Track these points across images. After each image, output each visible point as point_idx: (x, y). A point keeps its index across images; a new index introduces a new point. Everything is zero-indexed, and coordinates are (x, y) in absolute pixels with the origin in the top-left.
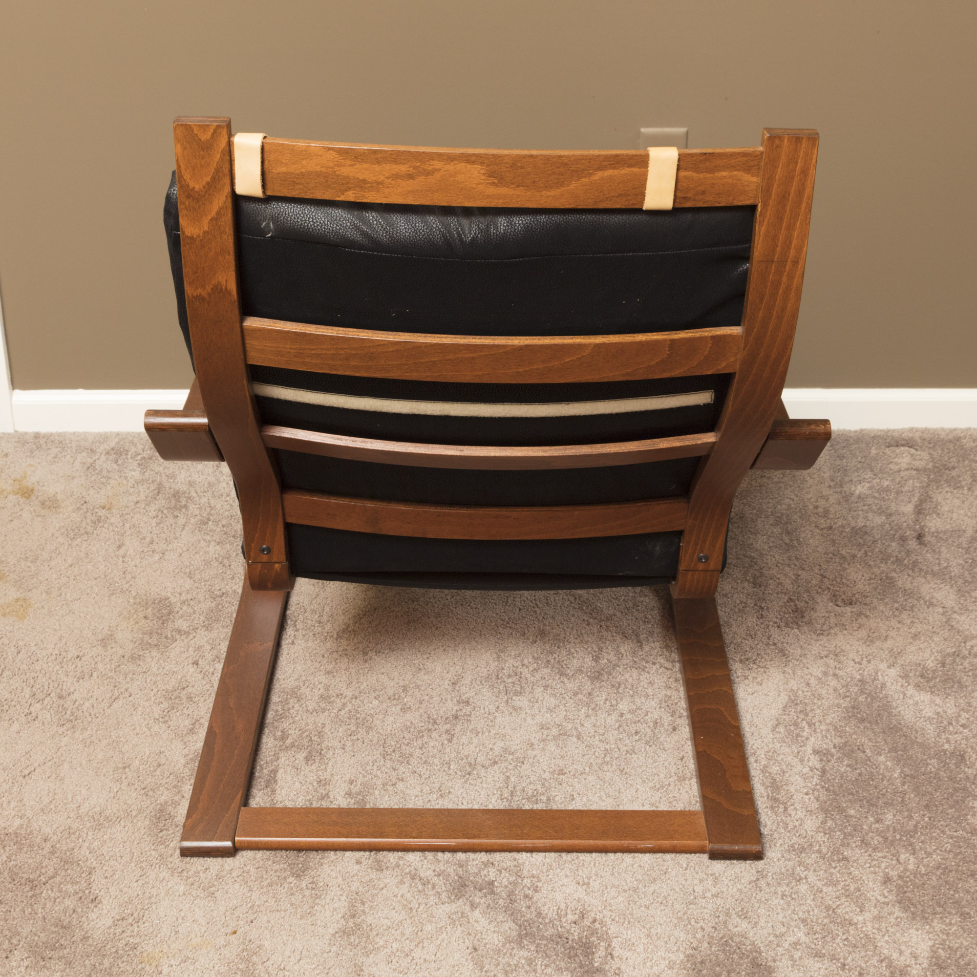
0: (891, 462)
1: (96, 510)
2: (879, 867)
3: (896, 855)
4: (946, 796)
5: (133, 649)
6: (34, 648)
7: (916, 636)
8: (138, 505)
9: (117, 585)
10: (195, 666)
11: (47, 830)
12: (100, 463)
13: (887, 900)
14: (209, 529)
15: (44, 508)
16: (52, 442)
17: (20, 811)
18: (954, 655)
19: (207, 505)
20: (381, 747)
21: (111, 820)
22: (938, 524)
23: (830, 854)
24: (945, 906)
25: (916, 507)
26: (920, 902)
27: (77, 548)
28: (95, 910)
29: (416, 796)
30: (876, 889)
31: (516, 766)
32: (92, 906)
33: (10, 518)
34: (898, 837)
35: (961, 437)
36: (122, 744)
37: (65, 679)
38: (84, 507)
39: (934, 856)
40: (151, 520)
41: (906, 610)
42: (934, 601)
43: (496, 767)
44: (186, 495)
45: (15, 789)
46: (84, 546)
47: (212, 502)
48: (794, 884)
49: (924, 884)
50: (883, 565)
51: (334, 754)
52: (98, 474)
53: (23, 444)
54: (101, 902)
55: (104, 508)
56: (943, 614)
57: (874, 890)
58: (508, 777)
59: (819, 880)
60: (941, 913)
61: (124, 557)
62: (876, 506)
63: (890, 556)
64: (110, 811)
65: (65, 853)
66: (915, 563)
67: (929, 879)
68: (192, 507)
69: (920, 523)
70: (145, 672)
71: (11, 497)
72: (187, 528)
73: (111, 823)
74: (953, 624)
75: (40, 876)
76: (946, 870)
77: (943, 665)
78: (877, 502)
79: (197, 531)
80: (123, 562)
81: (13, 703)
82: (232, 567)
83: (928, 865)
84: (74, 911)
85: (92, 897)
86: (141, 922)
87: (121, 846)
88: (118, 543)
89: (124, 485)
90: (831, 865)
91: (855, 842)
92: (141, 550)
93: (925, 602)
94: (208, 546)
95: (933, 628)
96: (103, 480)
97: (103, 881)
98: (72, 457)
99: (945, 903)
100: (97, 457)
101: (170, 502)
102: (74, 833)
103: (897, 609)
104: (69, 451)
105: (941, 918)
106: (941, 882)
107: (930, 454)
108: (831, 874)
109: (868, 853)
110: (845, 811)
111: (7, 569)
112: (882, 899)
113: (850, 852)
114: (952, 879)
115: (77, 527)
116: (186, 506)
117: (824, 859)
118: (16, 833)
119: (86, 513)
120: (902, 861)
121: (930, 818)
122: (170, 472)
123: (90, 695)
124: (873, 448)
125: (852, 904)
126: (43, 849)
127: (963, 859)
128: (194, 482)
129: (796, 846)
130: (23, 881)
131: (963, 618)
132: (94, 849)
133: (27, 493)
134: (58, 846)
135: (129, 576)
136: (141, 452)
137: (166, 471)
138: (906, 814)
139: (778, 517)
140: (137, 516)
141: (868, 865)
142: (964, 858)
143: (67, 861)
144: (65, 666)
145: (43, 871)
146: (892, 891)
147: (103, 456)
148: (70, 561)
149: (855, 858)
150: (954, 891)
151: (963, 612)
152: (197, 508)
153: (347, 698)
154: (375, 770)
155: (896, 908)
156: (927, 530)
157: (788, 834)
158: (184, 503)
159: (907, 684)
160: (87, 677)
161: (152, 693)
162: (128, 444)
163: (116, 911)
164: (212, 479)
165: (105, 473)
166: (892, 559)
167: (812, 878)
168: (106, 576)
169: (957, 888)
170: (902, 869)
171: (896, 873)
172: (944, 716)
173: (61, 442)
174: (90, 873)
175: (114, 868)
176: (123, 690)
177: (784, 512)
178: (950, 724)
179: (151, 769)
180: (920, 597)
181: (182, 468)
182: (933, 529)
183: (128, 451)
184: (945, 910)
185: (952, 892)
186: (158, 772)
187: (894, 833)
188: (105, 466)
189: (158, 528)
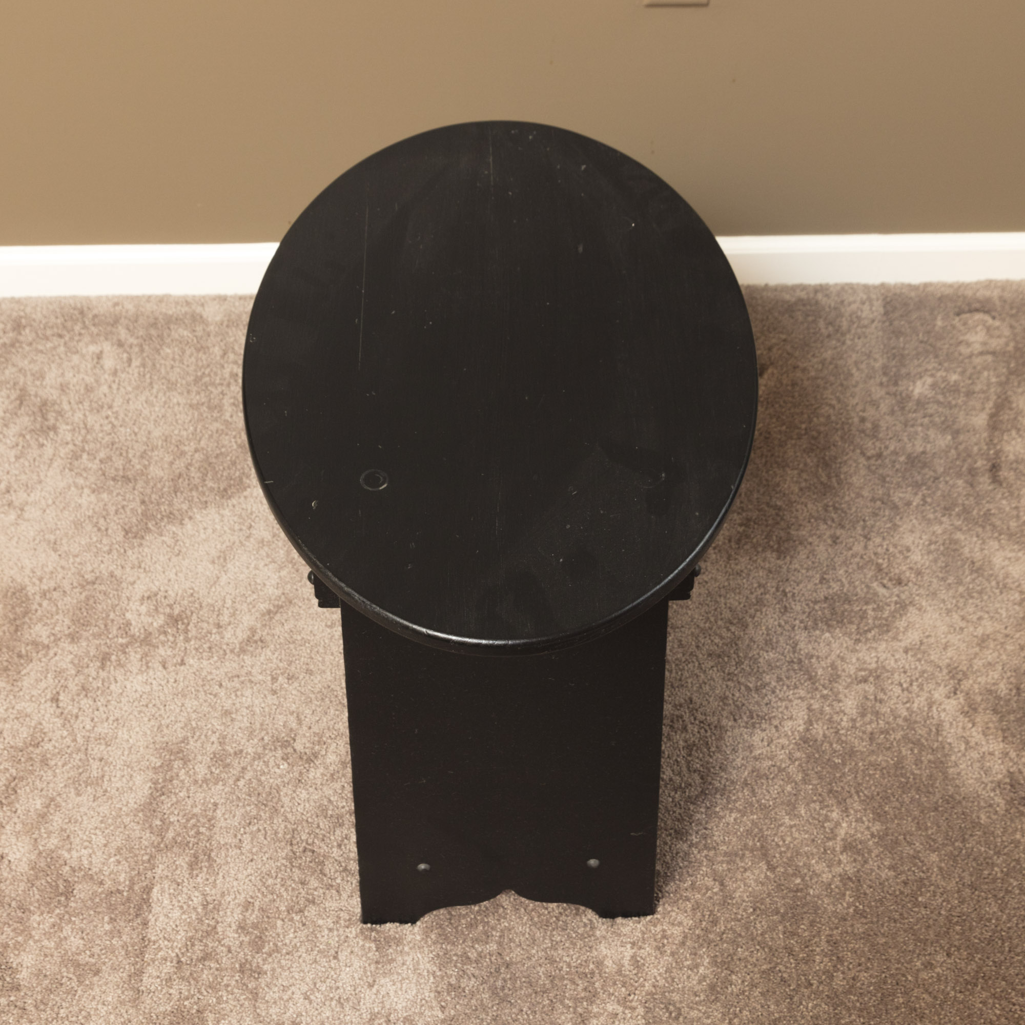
14: (82, 467)
47: (91, 419)
68: (63, 428)
72: (55, 464)
79: (67, 470)
82: (110, 531)
101: (35, 420)
116: (54, 428)
164: (90, 380)
189: (17, 465)
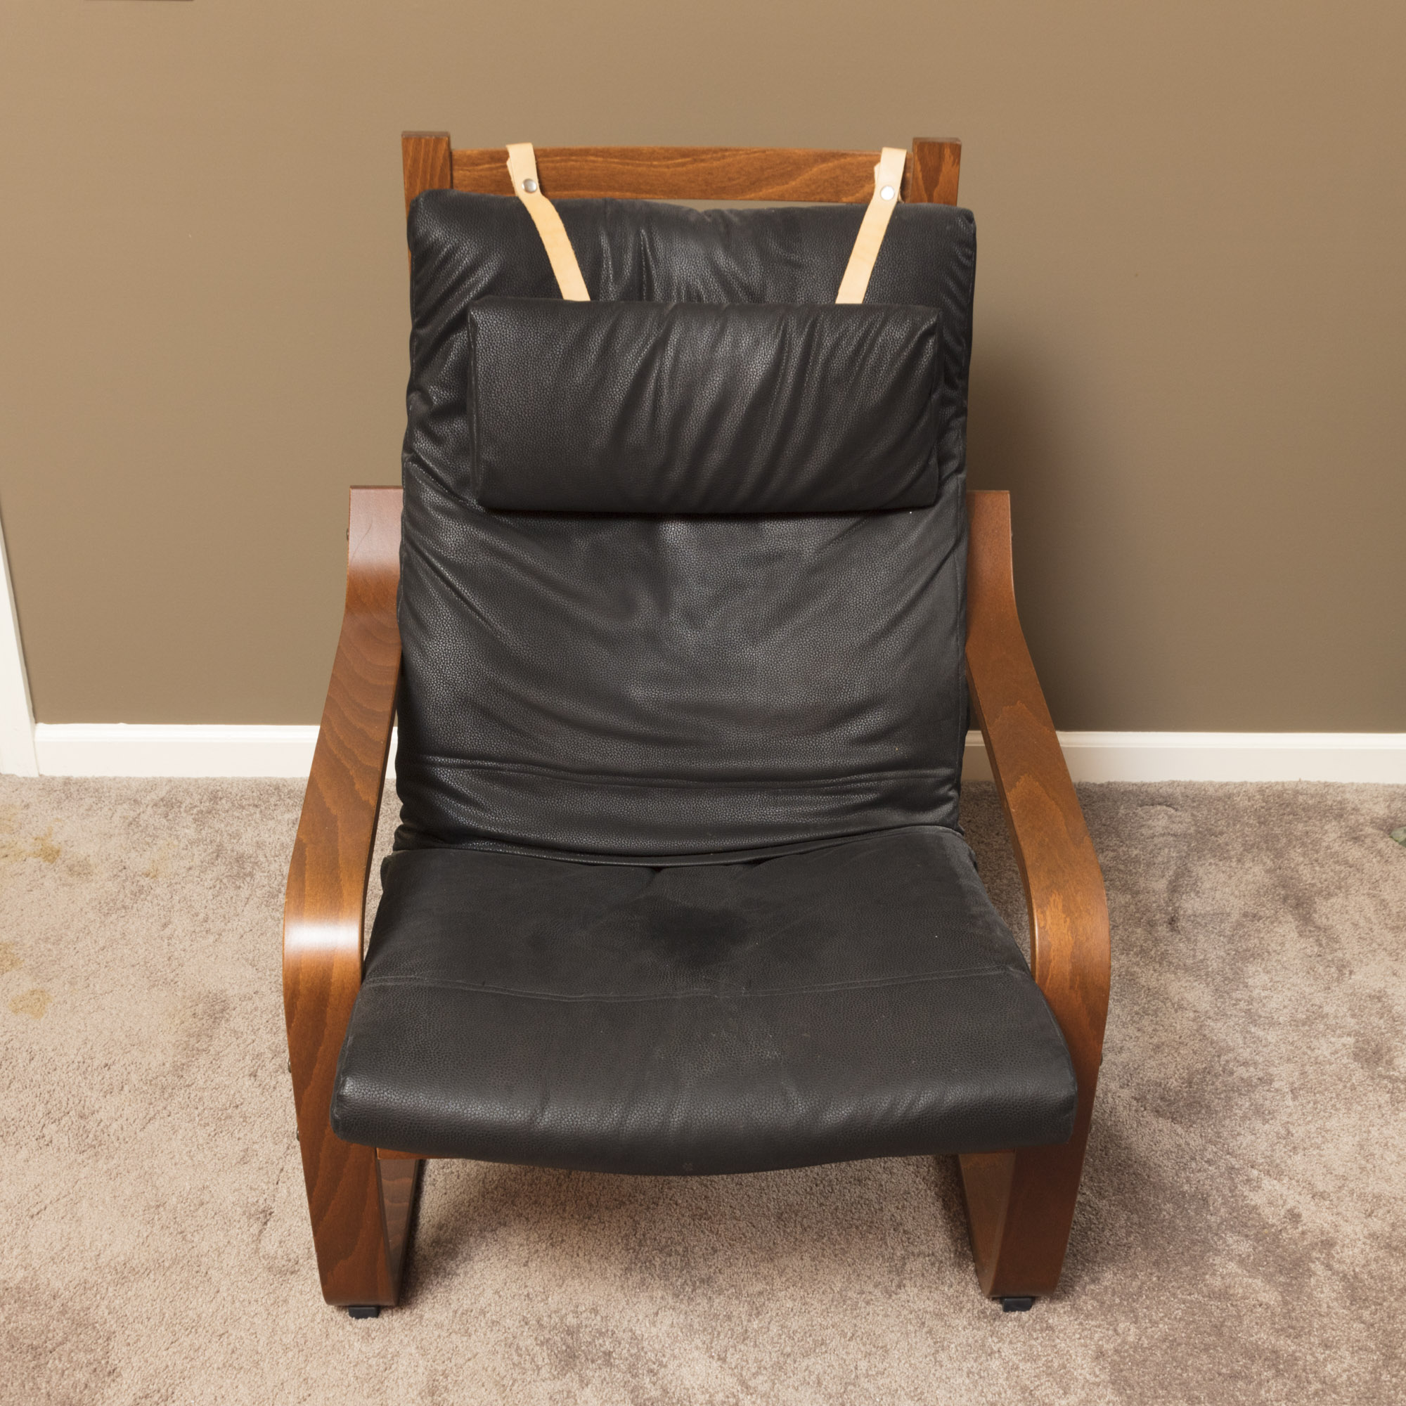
0: (1143, 826)
1: (138, 878)
2: (1091, 1339)
3: (1114, 1325)
4: (1180, 1250)
5: (174, 1056)
6: (52, 1054)
7: (1158, 1047)
8: (191, 872)
9: (159, 974)
10: (252, 1078)
11: (57, 1284)
12: (146, 818)
13: (1097, 1380)
15: (72, 875)
16: (86, 789)
17: (25, 1259)
19: (278, 873)
21: (137, 1273)
22: (1196, 906)
23: (1031, 1321)
24: (1169, 1388)
25: (1170, 882)
26: (1138, 1383)
27: (112, 926)
28: (112, 1385)
30: (1085, 1366)
32: (108, 1380)
33: (29, 887)
34: (1117, 1301)
35: (1234, 794)
36: (156, 1177)
37: (89, 1093)
38: (123, 874)
39: (1161, 1326)
40: (206, 891)
41: (1148, 1015)
42: (1186, 1003)
44: (253, 860)
45: (19, 1232)
46: (120, 924)
48: (983, 1358)
49: (1145, 1361)
50: (1123, 957)
52: (142, 831)
53: (49, 793)
54: (120, 1375)
55: (147, 875)
56: (1194, 1020)
57: (1083, 1367)
59: (1015, 1354)
60: (1163, 1397)
61: (169, 938)
62: (1120, 881)
63: (1133, 945)
64: (137, 1261)
65: (78, 1314)
66: (1164, 955)
67: (1152, 1354)
69: (1174, 904)
70: (188, 1086)
71: (31, 860)
73: (137, 1276)
74: (1206, 1032)
75: (46, 1342)
76: (1174, 1344)
77: (1190, 1083)
78: (1121, 876)
80: (169, 944)
81: (22, 1124)
83: (1152, 1337)
84: (86, 1386)
85: (109, 1368)
86: (170, 1400)
87: (149, 1305)
88: (163, 921)
89: (174, 845)
90: (1032, 1336)
91: (1063, 1307)
92: (192, 929)
93: (1173, 1004)
94: (277, 925)
96: (149, 840)
97: (124, 1350)
98: (110, 809)
99: (1170, 1384)
100: (141, 810)
102: (90, 1289)
104: (107, 802)
106: (1166, 1357)
107: (1193, 815)
109: (1079, 1321)
111: (21, 952)
112: (1092, 1379)
113: (1056, 1319)
114: (1180, 1355)
115: (113, 900)
117: (1023, 1328)
118: (18, 1288)
119: (124, 881)
120: (1120, 1331)
121: (1159, 1278)
122: (234, 830)
123: (119, 1114)
124: (1122, 807)
125: (1054, 1384)
126: (51, 1308)
127: (1196, 1329)
128: (263, 843)
130: (24, 1348)
131: (1219, 1025)
132: (114, 1308)
133: (51, 855)
134: (70, 1304)
135: (175, 963)
136: (199, 804)
137: (228, 828)
138: (1129, 1272)
139: (996, 894)
140: (189, 886)
141: (1078, 1336)
142: (1198, 1328)
143: (81, 1323)
144: (90, 1077)
145: (50, 1335)
146: (1105, 1368)
147: (149, 808)
148: (101, 943)
149: (1062, 1327)
150: (1182, 1369)
151: (1219, 1017)
152: (265, 877)
155: (1109, 1389)
156: (1182, 913)
158: (249, 869)
159: (1143, 1109)
160: (116, 1090)
161: (196, 1112)
162: (182, 794)
163: (138, 1387)
165: (151, 830)
166: (1135, 950)
167: (1007, 1351)
168: (145, 963)
169: (1186, 1366)
170: (1119, 1341)
171: (1112, 1346)
172: (1187, 1149)
173: (97, 790)
174: (108, 1339)
175: (139, 1332)
176: (160, 1108)
177: (1005, 888)
178: (1193, 1159)
180: (1168, 998)
181: (249, 826)
182: (1190, 912)
183: (181, 803)
184: (1169, 1393)
185: (1179, 1371)
186: (200, 1212)
187: (1113, 1296)
188: (151, 821)
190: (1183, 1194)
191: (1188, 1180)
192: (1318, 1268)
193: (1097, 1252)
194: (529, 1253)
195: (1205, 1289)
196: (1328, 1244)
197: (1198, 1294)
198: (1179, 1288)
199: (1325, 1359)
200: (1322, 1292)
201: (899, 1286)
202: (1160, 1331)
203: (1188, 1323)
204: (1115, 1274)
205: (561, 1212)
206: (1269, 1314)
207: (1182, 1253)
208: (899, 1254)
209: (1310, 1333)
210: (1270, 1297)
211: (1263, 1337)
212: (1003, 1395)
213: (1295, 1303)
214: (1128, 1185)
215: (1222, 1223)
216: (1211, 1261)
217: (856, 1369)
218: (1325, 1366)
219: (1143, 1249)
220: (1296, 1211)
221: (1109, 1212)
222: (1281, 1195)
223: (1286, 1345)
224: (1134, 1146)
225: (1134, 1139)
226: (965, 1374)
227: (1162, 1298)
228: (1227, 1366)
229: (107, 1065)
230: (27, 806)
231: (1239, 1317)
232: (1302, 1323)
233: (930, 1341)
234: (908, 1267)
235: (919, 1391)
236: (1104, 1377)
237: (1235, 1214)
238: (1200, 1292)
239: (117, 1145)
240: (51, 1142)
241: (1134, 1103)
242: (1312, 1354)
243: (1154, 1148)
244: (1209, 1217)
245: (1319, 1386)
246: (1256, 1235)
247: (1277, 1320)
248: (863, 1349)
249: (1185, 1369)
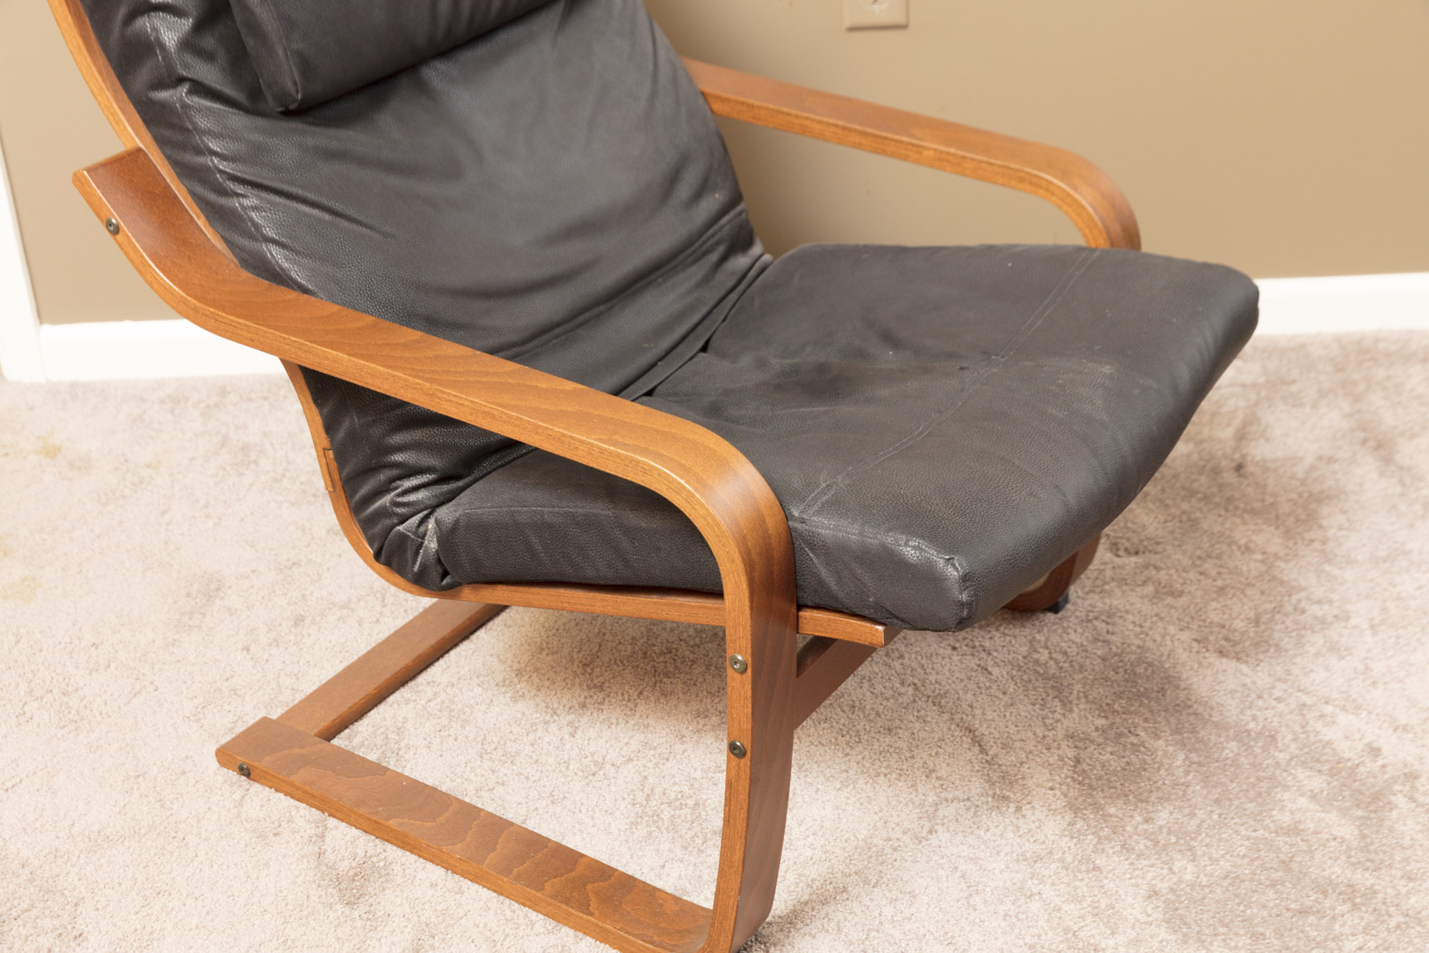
1: (139, 469)
2: (1143, 878)
3: (1169, 863)
5: (167, 633)
8: (194, 462)
10: (245, 652)
11: (27, 854)
13: (1150, 919)
15: (72, 469)
18: (1272, 612)
20: (480, 745)
22: (1266, 451)
23: (1076, 862)
24: (1230, 925)
25: (1237, 431)
26: (1195, 921)
27: (109, 515)
28: (77, 949)
29: (519, 804)
30: (1136, 905)
31: (656, 765)
33: (28, 482)
37: (74, 671)
38: (124, 466)
42: (1252, 546)
43: (630, 765)
44: (258, 448)
46: (118, 513)
49: (1204, 898)
51: (415, 754)
52: (146, 427)
53: (54, 395)
55: (149, 466)
56: (1262, 561)
58: (646, 777)
59: (1058, 895)
60: (1224, 934)
63: (1195, 492)
65: (47, 881)
66: (1230, 500)
67: (1211, 892)
68: (264, 462)
69: (1241, 451)
70: (179, 661)
71: (31, 457)
73: (111, 843)
75: (11, 909)
76: (1237, 880)
80: (167, 530)
83: (1212, 875)
88: (163, 508)
89: (178, 438)
90: (1077, 876)
91: (1113, 848)
92: (192, 515)
93: (1239, 547)
95: (1247, 579)
96: (153, 434)
97: (93, 915)
99: (1232, 921)
102: (61, 857)
103: (1199, 558)
105: (1224, 940)
108: (1076, 888)
109: (1130, 861)
110: (1103, 809)
111: (15, 543)
112: (1144, 918)
113: (1104, 860)
114: (1243, 891)
115: (112, 490)
116: (255, 462)
117: (1067, 869)
119: (125, 473)
120: (1175, 869)
123: (103, 690)
125: (1101, 925)
126: (18, 876)
129: (1028, 855)
131: (1290, 565)
132: (85, 875)
133: (52, 452)
134: (38, 872)
135: (171, 547)
138: (1187, 811)
141: (1128, 876)
142: (1264, 864)
144: (76, 656)
145: (15, 903)
146: (1158, 907)
148: (98, 531)
149: (1111, 868)
150: (1245, 906)
151: (1290, 558)
152: (270, 463)
153: (441, 686)
154: (467, 773)
155: (1163, 928)
156: (1250, 459)
157: (1019, 840)
160: (102, 668)
166: (1197, 496)
168: (141, 548)
169: (1250, 902)
170: (1175, 880)
179: (172, 778)
180: (1233, 542)
182: (1258, 458)
184: (1230, 930)
187: (1168, 834)
188: (157, 416)
190: (1249, 732)
191: (1254, 718)
192: (1400, 800)
193: (1151, 792)
194: (528, 811)
195: (1271, 825)
196: (1412, 777)
197: (1265, 830)
198: (1242, 825)
199: (1408, 892)
200: (1405, 825)
201: (930, 832)
202: (1221, 868)
203: (1252, 860)
204: (1171, 813)
205: (563, 770)
206: (1344, 847)
207: (1247, 791)
208: (930, 800)
209: (1390, 866)
210: (1347, 831)
211: (1338, 871)
212: (1044, 937)
213: (1374, 836)
214: (1186, 725)
215: (1291, 759)
216: (1279, 796)
217: (880, 915)
218: (1409, 898)
219: (1203, 788)
220: (1375, 745)
221: (1166, 752)
222: (1359, 730)
223: (1363, 879)
224: (1195, 687)
225: (1195, 680)
226: (1001, 918)
227: (1223, 836)
228: (1296, 901)
229: (94, 644)
230: (31, 409)
231: (1311, 852)
232: (1381, 856)
233: (963, 886)
234: (940, 813)
235: (949, 935)
236: (1158, 915)
237: (1306, 750)
238: (1266, 828)
239: (99, 719)
240: (31, 718)
241: (1195, 644)
242: (1394, 887)
243: (1217, 688)
244: (1277, 754)
245: (1402, 919)
246: (1330, 770)
247: (1353, 853)
248: (888, 895)
249: (1249, 906)
